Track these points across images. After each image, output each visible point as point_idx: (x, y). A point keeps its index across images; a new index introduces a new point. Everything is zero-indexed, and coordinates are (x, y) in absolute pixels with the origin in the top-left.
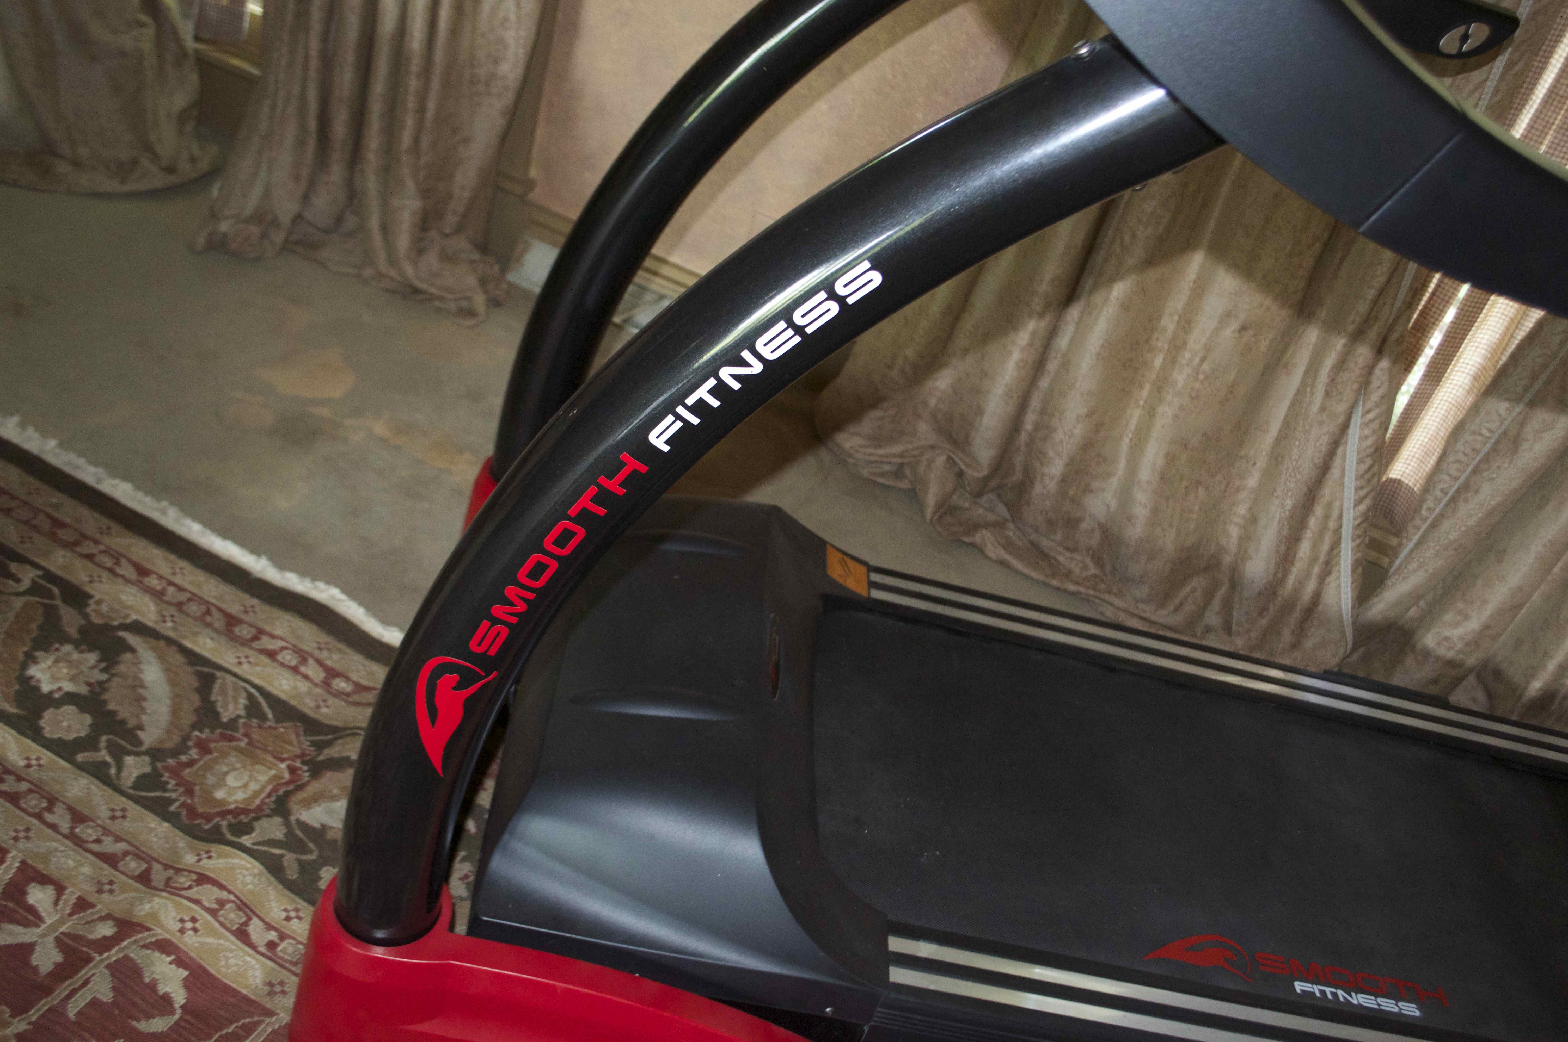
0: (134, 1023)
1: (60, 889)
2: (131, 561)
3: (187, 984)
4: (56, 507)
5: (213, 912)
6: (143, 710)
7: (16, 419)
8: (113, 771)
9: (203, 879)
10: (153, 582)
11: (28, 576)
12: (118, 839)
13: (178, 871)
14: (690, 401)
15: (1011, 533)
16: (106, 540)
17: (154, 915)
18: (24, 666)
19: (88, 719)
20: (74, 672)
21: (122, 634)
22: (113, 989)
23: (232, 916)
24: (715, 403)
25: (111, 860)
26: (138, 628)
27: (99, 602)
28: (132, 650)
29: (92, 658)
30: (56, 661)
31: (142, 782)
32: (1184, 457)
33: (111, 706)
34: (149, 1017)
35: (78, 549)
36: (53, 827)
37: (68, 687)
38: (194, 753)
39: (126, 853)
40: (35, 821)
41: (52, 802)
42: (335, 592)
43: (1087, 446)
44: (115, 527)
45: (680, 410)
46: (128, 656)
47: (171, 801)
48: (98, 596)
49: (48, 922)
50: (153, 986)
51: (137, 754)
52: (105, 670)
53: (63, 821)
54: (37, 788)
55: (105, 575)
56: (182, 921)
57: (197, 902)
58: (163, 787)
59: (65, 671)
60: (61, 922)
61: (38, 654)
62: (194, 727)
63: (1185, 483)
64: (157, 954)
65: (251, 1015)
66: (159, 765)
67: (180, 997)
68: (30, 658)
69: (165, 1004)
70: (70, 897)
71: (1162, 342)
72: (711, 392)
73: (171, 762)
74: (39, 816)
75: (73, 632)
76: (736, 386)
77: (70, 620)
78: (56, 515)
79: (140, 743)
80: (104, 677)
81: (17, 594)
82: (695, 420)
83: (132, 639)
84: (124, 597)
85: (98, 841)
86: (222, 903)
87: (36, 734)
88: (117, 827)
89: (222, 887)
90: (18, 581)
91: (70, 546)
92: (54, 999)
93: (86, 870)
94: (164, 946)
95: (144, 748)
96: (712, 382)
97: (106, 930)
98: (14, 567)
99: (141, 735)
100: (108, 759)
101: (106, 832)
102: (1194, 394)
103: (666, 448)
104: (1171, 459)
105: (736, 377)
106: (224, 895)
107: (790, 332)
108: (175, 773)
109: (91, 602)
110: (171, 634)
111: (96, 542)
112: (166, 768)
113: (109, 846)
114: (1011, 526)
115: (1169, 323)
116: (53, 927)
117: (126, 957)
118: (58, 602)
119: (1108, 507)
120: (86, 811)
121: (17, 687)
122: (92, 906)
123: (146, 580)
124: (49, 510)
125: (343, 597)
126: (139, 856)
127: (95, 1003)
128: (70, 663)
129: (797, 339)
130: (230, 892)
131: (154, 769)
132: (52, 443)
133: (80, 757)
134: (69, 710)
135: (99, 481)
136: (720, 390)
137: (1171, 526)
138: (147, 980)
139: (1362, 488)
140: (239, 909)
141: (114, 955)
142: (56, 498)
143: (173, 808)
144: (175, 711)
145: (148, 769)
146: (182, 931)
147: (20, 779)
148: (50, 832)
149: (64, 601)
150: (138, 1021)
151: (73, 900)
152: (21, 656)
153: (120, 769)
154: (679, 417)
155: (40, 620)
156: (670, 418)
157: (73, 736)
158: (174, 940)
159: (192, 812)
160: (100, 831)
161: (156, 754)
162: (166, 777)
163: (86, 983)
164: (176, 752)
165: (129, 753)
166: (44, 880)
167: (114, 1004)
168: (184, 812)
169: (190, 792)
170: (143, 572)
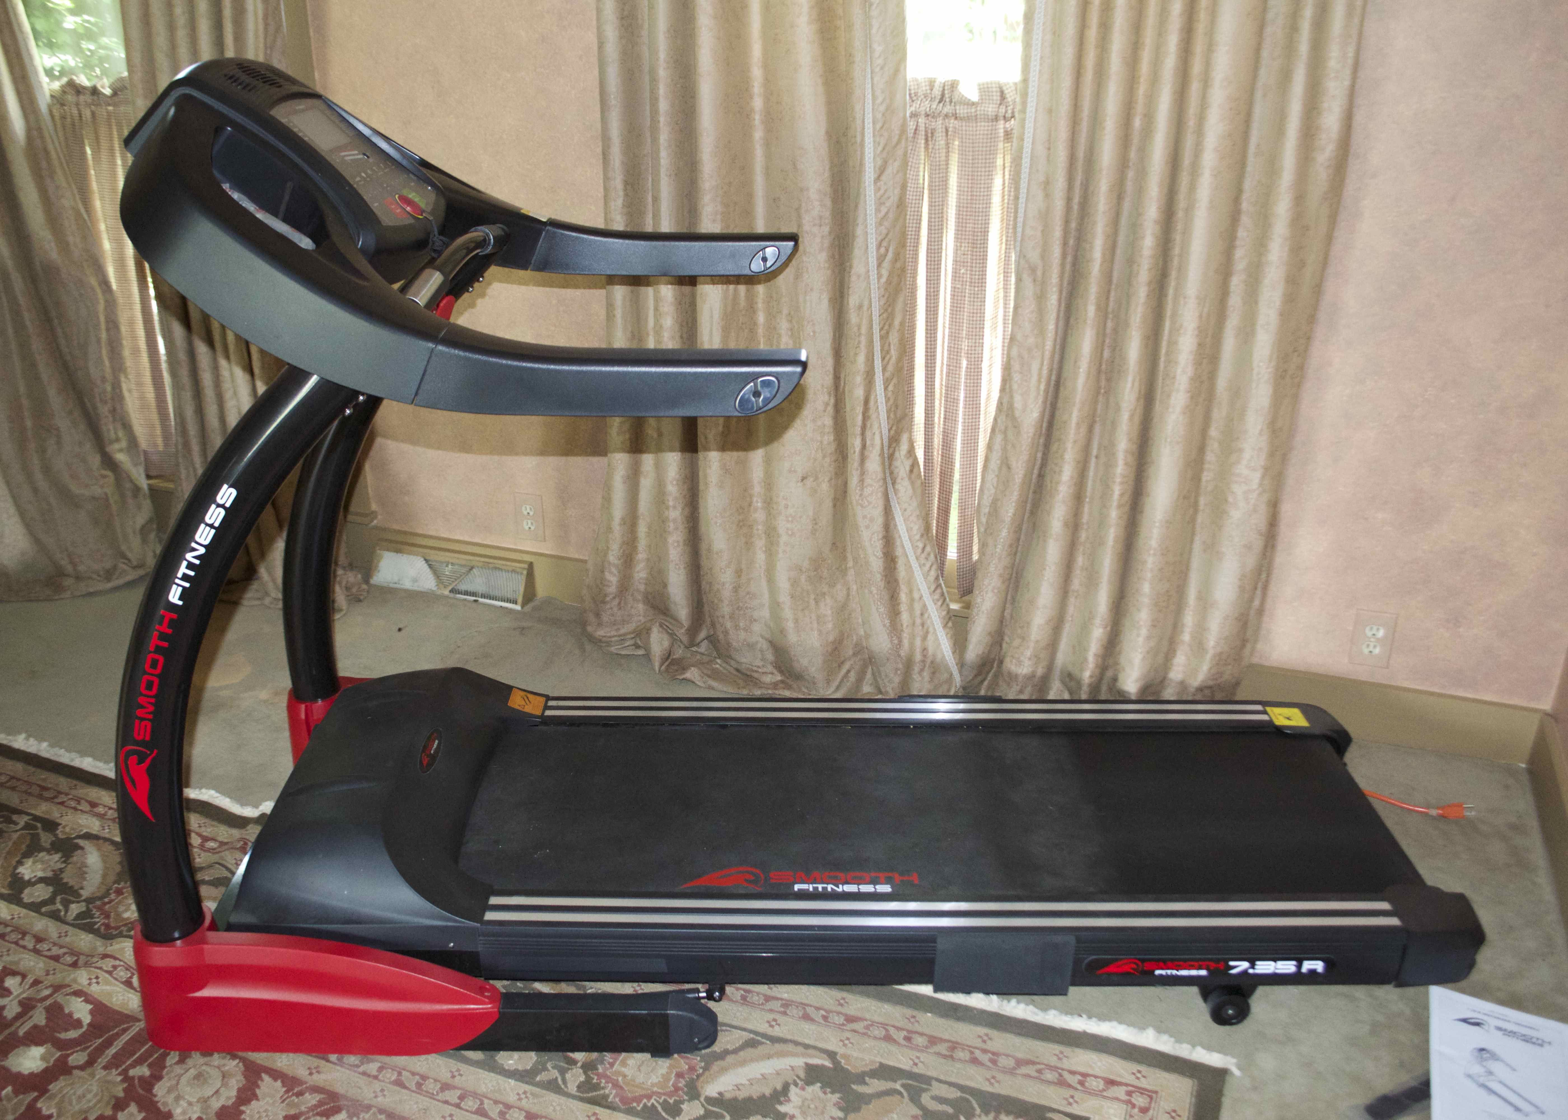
0: (58, 1035)
1: (24, 976)
2: (87, 801)
3: (91, 1012)
4: (44, 780)
5: (110, 973)
6: (85, 879)
7: (23, 736)
8: (62, 913)
9: (105, 956)
10: (101, 810)
11: (22, 820)
12: (61, 947)
13: (93, 956)
14: (180, 575)
15: (718, 665)
16: (74, 792)
17: (75, 980)
18: (16, 868)
19: (51, 889)
20: (44, 866)
21: (76, 841)
22: (47, 1018)
23: (122, 974)
24: (192, 573)
25: (56, 958)
26: (88, 836)
27: (64, 827)
28: (82, 848)
29: (57, 857)
30: (34, 863)
31: (79, 916)
32: (803, 578)
33: (65, 881)
34: (66, 1030)
35: (56, 800)
36: (24, 947)
37: (40, 874)
38: (113, 896)
39: (65, 954)
40: (13, 945)
41: (24, 934)
42: (212, 792)
43: (736, 589)
44: (79, 784)
45: (177, 581)
46: (79, 851)
47: (96, 923)
48: (64, 823)
49: (15, 993)
50: (70, 1015)
51: (78, 902)
52: (64, 862)
53: (29, 942)
54: (16, 929)
55: (70, 811)
56: (90, 979)
57: (100, 968)
58: (92, 917)
59: (40, 866)
60: (23, 992)
61: (24, 860)
62: (115, 883)
63: (812, 596)
64: (74, 998)
65: (128, 1023)
66: (91, 906)
67: (87, 1019)
68: (20, 863)
69: (78, 1023)
70: (30, 979)
71: (758, 503)
72: (187, 568)
73: (98, 903)
74: (16, 943)
75: (48, 845)
76: (197, 562)
77: (46, 839)
78: (43, 784)
79: (80, 896)
80: (63, 865)
81: (17, 831)
82: (187, 585)
83: (81, 842)
84: (80, 821)
85: (49, 950)
86: (115, 967)
87: (18, 902)
88: (62, 941)
89: (115, 958)
90: (16, 824)
91: (50, 799)
92: (13, 1029)
93: (41, 965)
94: (78, 993)
95: (83, 898)
96: (185, 563)
97: (47, 992)
98: (15, 817)
99: (82, 892)
100: (61, 907)
101: (55, 944)
102: (790, 532)
103: (180, 603)
104: (794, 583)
105: (195, 557)
106: (117, 963)
107: (208, 528)
108: (99, 908)
109: (60, 827)
110: (107, 836)
111: (67, 794)
112: (94, 907)
113: (55, 951)
114: (718, 661)
115: (757, 489)
116: (18, 995)
117: (55, 1002)
118: (40, 831)
119: (770, 627)
120: (43, 936)
121: (10, 879)
122: (41, 982)
123: (95, 810)
124: (39, 782)
125: (218, 795)
126: (73, 953)
127: (35, 1027)
128: (43, 862)
129: (213, 531)
130: (120, 960)
131: (88, 908)
132: (45, 745)
133: (43, 910)
134: (41, 886)
135: (72, 760)
136: (190, 566)
137: (812, 630)
138: (67, 1011)
139: (924, 565)
140: (127, 969)
141: (48, 1002)
142: (44, 775)
143: (96, 927)
144: (104, 876)
145: (84, 909)
146: (90, 984)
147: (6, 926)
148: (21, 950)
149: (44, 829)
150: (60, 1033)
151: (31, 981)
152: (14, 863)
153: (66, 911)
154: (178, 585)
155: (28, 842)
156: (174, 586)
157: (40, 900)
158: (85, 989)
159: (107, 926)
160: (51, 945)
161: (89, 901)
162: (94, 911)
163: (31, 1017)
164: (101, 898)
165: (73, 902)
166: (14, 973)
167: (47, 1025)
168: (103, 928)
169: (108, 916)
170: (93, 805)
